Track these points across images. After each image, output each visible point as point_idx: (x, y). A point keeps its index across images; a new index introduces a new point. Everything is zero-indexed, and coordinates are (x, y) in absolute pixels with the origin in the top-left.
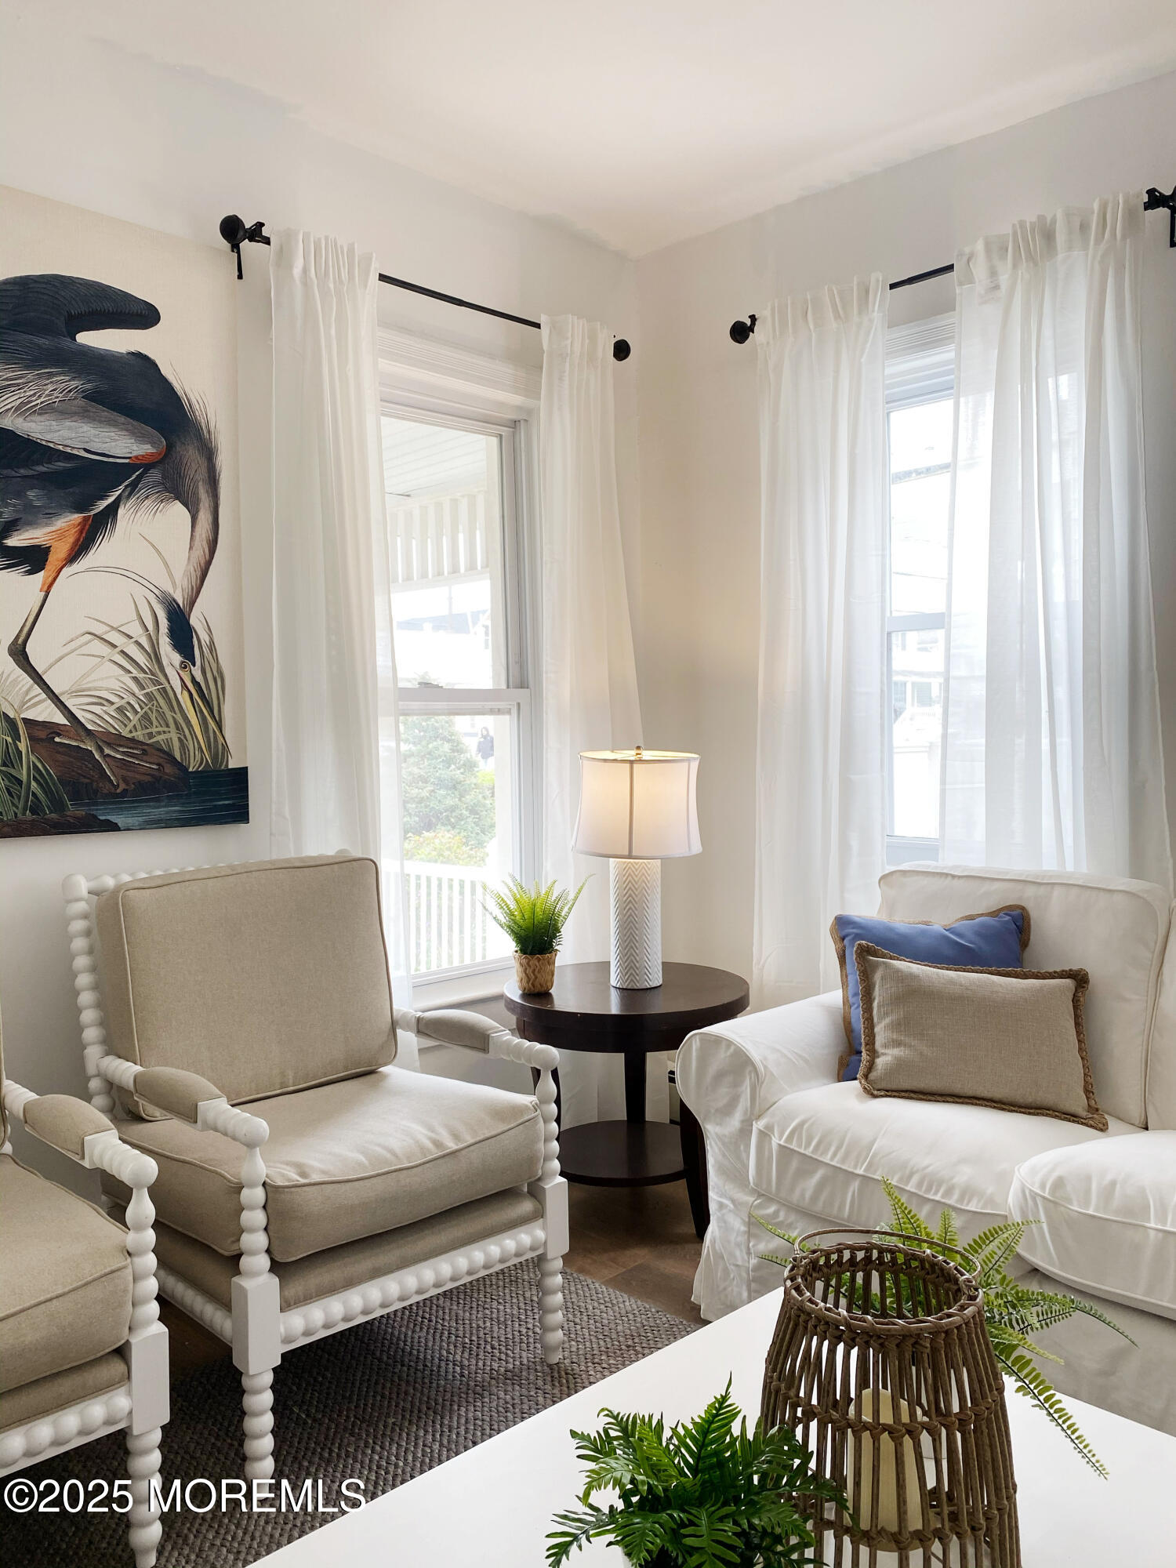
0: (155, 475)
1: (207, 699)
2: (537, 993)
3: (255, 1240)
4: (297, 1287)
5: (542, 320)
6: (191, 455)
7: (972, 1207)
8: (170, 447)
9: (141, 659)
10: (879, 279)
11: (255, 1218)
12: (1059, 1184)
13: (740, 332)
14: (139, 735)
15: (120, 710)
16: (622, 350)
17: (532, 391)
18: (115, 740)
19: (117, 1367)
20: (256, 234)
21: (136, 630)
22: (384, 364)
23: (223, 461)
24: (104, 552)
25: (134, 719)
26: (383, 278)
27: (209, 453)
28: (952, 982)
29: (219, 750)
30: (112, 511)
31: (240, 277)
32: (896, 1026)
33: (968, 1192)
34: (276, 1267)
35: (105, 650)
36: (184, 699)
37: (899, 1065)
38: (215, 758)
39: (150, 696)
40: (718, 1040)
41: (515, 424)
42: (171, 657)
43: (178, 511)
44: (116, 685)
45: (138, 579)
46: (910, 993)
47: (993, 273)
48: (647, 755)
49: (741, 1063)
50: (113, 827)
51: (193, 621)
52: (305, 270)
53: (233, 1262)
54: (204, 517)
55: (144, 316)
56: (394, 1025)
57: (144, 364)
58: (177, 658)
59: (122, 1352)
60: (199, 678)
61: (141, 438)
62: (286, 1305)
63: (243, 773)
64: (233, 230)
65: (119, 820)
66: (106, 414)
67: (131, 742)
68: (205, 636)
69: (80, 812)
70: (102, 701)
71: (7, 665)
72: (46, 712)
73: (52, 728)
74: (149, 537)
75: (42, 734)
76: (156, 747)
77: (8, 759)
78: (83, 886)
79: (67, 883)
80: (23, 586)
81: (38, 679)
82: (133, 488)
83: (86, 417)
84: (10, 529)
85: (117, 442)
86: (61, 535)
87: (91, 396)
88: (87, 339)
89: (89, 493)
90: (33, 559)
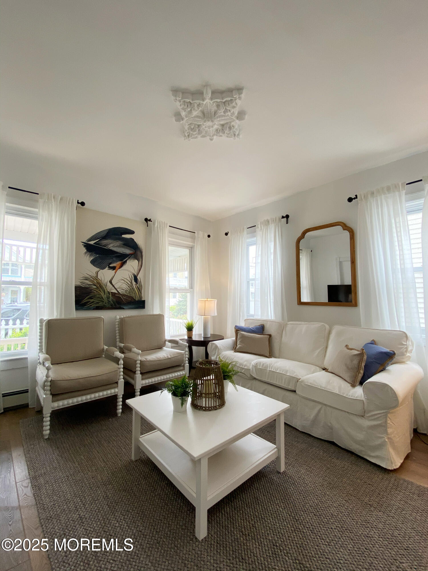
0: (133, 256)
1: (139, 290)
2: (190, 337)
3: (138, 369)
4: (144, 377)
5: (196, 232)
6: (139, 253)
7: (246, 368)
8: (135, 252)
9: (129, 283)
10: (246, 227)
11: (138, 365)
12: (257, 364)
13: (226, 234)
14: (129, 295)
15: (126, 291)
16: (209, 236)
17: (194, 243)
18: (123, 295)
19: (116, 385)
20: (150, 220)
21: (129, 279)
22: (170, 239)
23: (144, 254)
24: (124, 267)
25: (128, 292)
26: (170, 226)
27: (141, 252)
28: (249, 335)
29: (141, 297)
30: (126, 261)
31: (148, 226)
32: (240, 342)
33: (245, 366)
34: (141, 373)
35: (124, 282)
36: (136, 289)
37: (240, 347)
38: (140, 298)
39: (130, 289)
40: (213, 343)
41: (192, 247)
42: (134, 283)
43: (136, 261)
44: (125, 287)
45: (130, 271)
46: (243, 336)
47: (261, 227)
48: (208, 300)
49: (216, 347)
50: (124, 309)
51: (138, 278)
52: (157, 226)
53: (135, 373)
54: (140, 262)
55: (132, 232)
56: (165, 341)
57: (132, 240)
58: (135, 283)
59: (117, 383)
60: (138, 286)
61: (131, 250)
62: (142, 379)
63: (144, 301)
64: (146, 220)
65: (125, 307)
66: (126, 247)
67: (127, 296)
68: (139, 280)
69: (119, 306)
70: (123, 289)
71: (109, 284)
72: (114, 291)
73: (115, 293)
74: (132, 265)
75: (113, 294)
76: (131, 297)
77: (108, 298)
78: (118, 317)
79: (116, 317)
80: (112, 272)
81: (113, 286)
82: (129, 258)
83: (123, 247)
84: (110, 264)
85: (127, 251)
86: (118, 265)
87: (124, 244)
88: (123, 236)
89: (123, 258)
90: (114, 268)
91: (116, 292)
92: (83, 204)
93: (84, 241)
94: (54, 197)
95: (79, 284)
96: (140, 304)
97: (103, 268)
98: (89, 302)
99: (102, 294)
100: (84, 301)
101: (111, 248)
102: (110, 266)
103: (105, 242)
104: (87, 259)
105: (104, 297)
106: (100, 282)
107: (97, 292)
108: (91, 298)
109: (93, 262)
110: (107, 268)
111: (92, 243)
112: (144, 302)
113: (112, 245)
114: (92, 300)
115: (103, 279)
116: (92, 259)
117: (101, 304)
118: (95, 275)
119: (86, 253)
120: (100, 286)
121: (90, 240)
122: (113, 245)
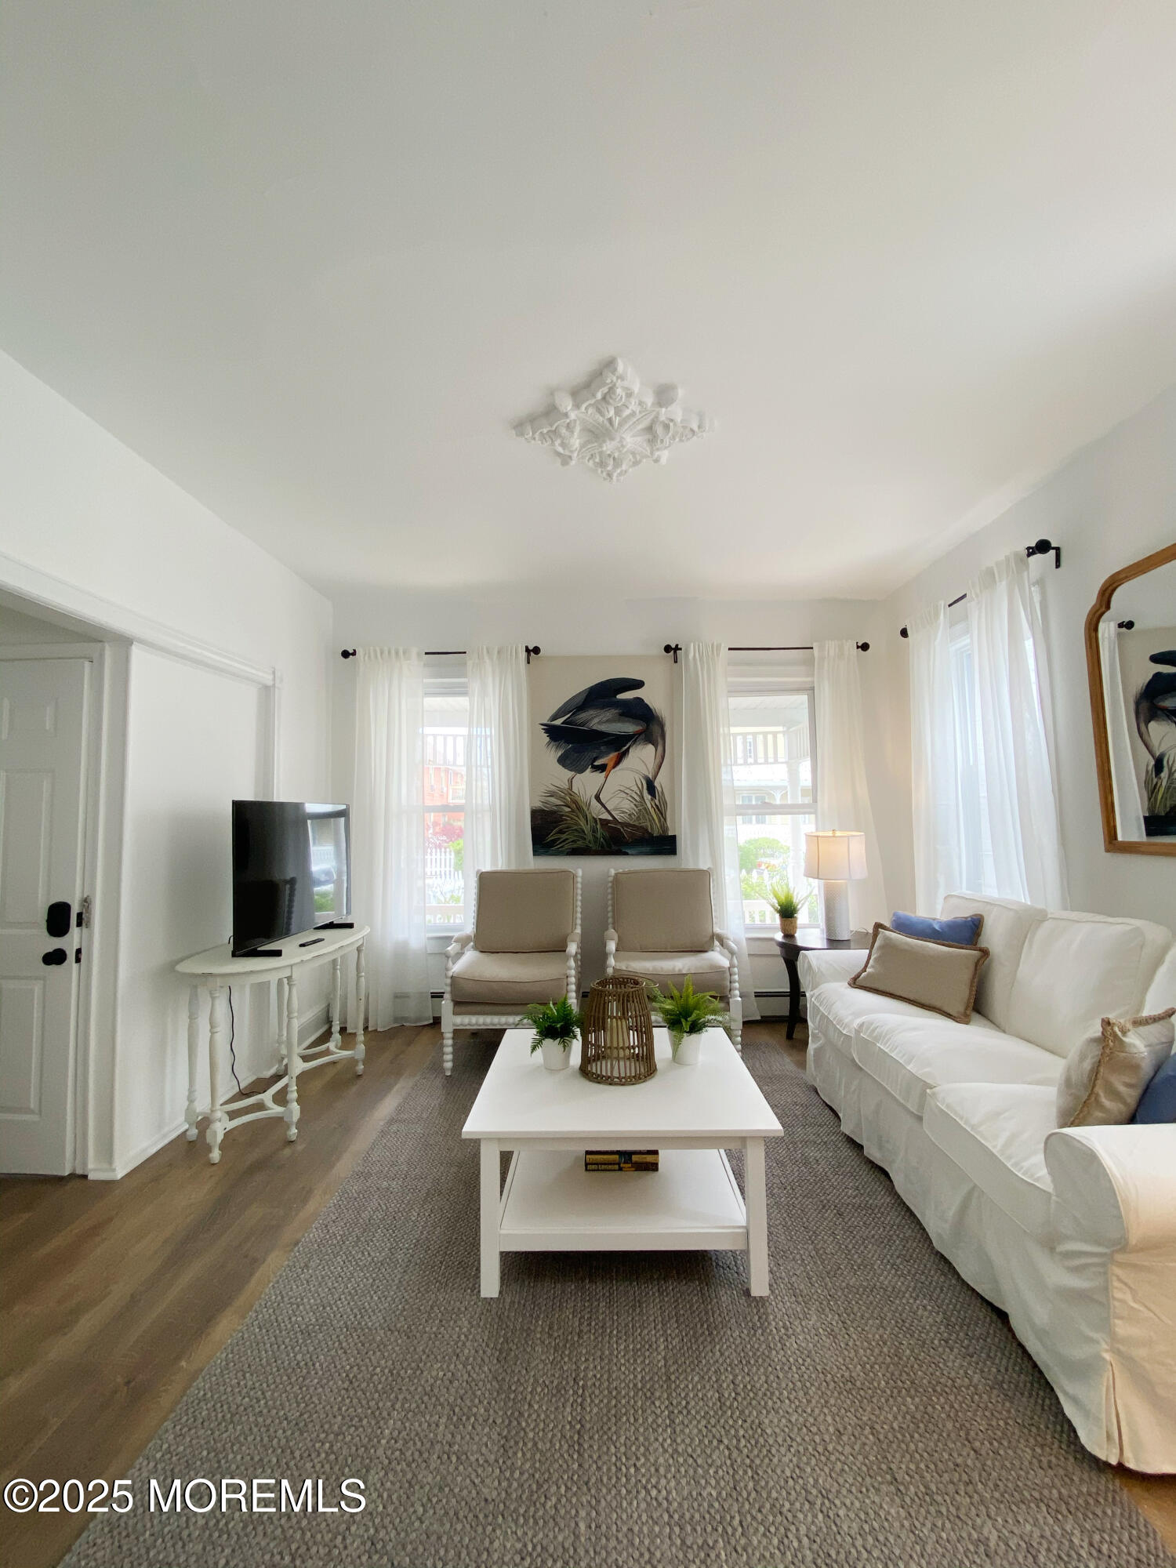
0: (643, 736)
1: (661, 811)
2: (787, 936)
5: (814, 645)
6: (656, 729)
8: (648, 726)
9: (637, 798)
13: (904, 633)
14: (636, 823)
15: (630, 815)
16: (864, 647)
18: (625, 825)
20: (677, 648)
21: (635, 789)
22: (732, 679)
25: (635, 819)
26: (728, 649)
27: (662, 726)
29: (665, 829)
30: (627, 750)
31: (677, 662)
35: (625, 795)
36: (652, 811)
37: (869, 975)
38: (663, 831)
39: (640, 810)
41: (813, 689)
42: (647, 797)
43: (650, 748)
44: (627, 806)
45: (637, 772)
47: (978, 596)
50: (626, 854)
51: (656, 784)
52: (695, 657)
54: (660, 748)
55: (638, 684)
56: (713, 939)
57: (639, 700)
58: (650, 797)
60: (658, 803)
61: (637, 725)
63: (674, 838)
64: (668, 649)
65: (629, 851)
66: (625, 719)
67: (634, 826)
68: (659, 789)
69: (617, 848)
70: (623, 812)
71: (594, 802)
72: (606, 816)
73: (607, 821)
74: (641, 757)
75: (604, 822)
76: (642, 827)
77: (594, 831)
78: (613, 872)
79: (608, 871)
80: (600, 777)
81: (603, 805)
82: (635, 741)
83: (619, 721)
84: (595, 759)
85: (629, 728)
86: (611, 759)
87: (621, 715)
88: (620, 696)
89: (620, 745)
90: (602, 768)
91: (611, 818)
92: (536, 650)
93: (545, 722)
94: (488, 652)
95: (538, 805)
96: (666, 845)
97: (581, 771)
98: (559, 839)
99: (582, 823)
100: (550, 838)
101: (594, 728)
102: (596, 764)
103: (583, 716)
104: (552, 755)
105: (587, 829)
106: (577, 798)
107: (572, 819)
108: (561, 832)
109: (562, 761)
110: (589, 770)
111: (559, 722)
112: (673, 840)
113: (596, 720)
114: (564, 836)
115: (582, 793)
116: (560, 754)
117: (580, 844)
118: (566, 786)
119: (548, 744)
120: (577, 807)
121: (555, 717)
122: (601, 721)
